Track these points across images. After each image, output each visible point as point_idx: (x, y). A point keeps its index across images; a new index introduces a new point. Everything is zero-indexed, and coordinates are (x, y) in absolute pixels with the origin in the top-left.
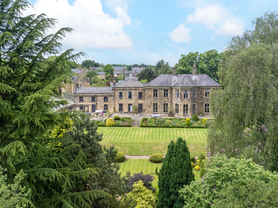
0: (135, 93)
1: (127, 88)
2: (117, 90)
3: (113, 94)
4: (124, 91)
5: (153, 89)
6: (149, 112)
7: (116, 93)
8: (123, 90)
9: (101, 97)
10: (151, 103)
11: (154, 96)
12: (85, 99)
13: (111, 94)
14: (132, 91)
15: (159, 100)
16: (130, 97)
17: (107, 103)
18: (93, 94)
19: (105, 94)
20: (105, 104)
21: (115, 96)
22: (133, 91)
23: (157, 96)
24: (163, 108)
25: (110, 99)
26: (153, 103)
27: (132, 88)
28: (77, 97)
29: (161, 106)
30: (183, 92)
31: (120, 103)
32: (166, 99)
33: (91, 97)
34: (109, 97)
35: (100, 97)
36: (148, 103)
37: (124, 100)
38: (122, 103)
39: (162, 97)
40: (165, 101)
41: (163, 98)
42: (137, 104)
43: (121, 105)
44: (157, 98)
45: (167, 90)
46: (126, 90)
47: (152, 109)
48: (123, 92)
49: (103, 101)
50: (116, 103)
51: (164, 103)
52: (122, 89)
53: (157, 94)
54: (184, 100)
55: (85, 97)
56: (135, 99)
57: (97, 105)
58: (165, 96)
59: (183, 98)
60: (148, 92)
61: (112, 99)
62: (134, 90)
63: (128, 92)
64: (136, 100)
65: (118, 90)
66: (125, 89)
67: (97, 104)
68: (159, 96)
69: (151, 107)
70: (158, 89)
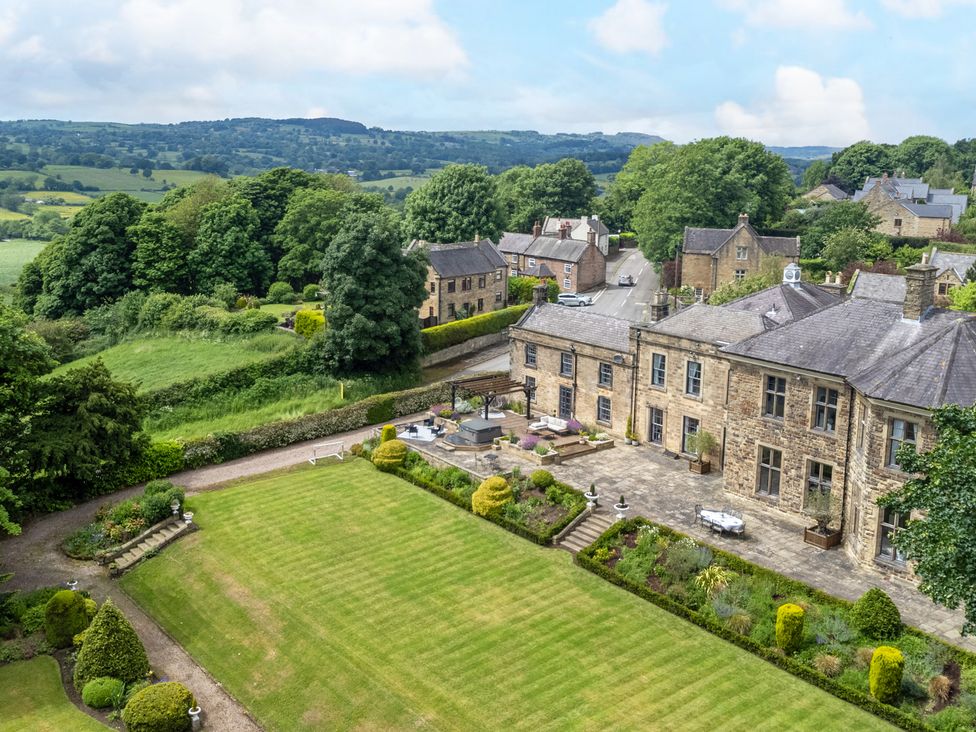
0: (716, 372)
1: (685, 344)
2: (648, 343)
3: (631, 357)
4: (674, 354)
5: (762, 373)
6: (741, 485)
7: (641, 356)
8: (668, 347)
9: (592, 361)
10: (750, 442)
11: (768, 410)
12: (542, 355)
13: (625, 356)
14: (701, 360)
15: (791, 436)
16: (693, 385)
17: (608, 394)
18: (568, 344)
19: (606, 352)
20: (601, 394)
21: (638, 367)
22: (707, 359)
23: (780, 413)
24: (803, 483)
25: (621, 375)
26: (758, 442)
27: (704, 347)
28: (519, 344)
29: (793, 472)
30: (885, 428)
31: (653, 403)
32: (822, 443)
33: (560, 353)
34: (618, 368)
35: (587, 360)
36: (739, 440)
37: (669, 394)
38: (661, 405)
39: (804, 423)
40: (817, 453)
41: (808, 429)
42: (719, 427)
43: (657, 414)
44: (780, 427)
45: (834, 394)
46: (681, 350)
47: (753, 474)
48: (671, 357)
49: (596, 381)
50: (641, 402)
51: (810, 457)
52: (664, 340)
53: (781, 400)
54: (885, 477)
55: (544, 350)
56: (711, 402)
57: (578, 394)
58: (817, 422)
59: (882, 465)
60: (742, 385)
61: (625, 380)
62: (713, 357)
63: (686, 359)
64: (716, 404)
65: (652, 344)
66: (676, 345)
67: (575, 385)
68: (791, 416)
69: (747, 461)
70: (788, 379)
